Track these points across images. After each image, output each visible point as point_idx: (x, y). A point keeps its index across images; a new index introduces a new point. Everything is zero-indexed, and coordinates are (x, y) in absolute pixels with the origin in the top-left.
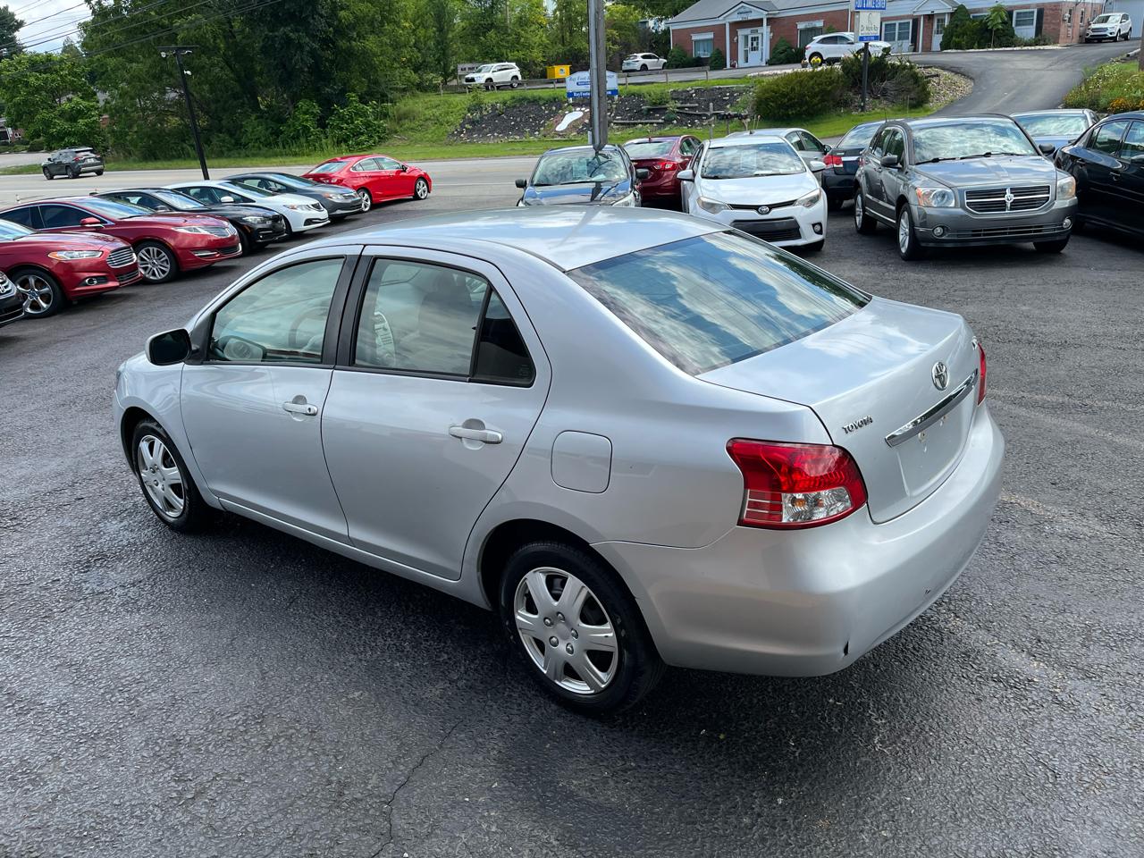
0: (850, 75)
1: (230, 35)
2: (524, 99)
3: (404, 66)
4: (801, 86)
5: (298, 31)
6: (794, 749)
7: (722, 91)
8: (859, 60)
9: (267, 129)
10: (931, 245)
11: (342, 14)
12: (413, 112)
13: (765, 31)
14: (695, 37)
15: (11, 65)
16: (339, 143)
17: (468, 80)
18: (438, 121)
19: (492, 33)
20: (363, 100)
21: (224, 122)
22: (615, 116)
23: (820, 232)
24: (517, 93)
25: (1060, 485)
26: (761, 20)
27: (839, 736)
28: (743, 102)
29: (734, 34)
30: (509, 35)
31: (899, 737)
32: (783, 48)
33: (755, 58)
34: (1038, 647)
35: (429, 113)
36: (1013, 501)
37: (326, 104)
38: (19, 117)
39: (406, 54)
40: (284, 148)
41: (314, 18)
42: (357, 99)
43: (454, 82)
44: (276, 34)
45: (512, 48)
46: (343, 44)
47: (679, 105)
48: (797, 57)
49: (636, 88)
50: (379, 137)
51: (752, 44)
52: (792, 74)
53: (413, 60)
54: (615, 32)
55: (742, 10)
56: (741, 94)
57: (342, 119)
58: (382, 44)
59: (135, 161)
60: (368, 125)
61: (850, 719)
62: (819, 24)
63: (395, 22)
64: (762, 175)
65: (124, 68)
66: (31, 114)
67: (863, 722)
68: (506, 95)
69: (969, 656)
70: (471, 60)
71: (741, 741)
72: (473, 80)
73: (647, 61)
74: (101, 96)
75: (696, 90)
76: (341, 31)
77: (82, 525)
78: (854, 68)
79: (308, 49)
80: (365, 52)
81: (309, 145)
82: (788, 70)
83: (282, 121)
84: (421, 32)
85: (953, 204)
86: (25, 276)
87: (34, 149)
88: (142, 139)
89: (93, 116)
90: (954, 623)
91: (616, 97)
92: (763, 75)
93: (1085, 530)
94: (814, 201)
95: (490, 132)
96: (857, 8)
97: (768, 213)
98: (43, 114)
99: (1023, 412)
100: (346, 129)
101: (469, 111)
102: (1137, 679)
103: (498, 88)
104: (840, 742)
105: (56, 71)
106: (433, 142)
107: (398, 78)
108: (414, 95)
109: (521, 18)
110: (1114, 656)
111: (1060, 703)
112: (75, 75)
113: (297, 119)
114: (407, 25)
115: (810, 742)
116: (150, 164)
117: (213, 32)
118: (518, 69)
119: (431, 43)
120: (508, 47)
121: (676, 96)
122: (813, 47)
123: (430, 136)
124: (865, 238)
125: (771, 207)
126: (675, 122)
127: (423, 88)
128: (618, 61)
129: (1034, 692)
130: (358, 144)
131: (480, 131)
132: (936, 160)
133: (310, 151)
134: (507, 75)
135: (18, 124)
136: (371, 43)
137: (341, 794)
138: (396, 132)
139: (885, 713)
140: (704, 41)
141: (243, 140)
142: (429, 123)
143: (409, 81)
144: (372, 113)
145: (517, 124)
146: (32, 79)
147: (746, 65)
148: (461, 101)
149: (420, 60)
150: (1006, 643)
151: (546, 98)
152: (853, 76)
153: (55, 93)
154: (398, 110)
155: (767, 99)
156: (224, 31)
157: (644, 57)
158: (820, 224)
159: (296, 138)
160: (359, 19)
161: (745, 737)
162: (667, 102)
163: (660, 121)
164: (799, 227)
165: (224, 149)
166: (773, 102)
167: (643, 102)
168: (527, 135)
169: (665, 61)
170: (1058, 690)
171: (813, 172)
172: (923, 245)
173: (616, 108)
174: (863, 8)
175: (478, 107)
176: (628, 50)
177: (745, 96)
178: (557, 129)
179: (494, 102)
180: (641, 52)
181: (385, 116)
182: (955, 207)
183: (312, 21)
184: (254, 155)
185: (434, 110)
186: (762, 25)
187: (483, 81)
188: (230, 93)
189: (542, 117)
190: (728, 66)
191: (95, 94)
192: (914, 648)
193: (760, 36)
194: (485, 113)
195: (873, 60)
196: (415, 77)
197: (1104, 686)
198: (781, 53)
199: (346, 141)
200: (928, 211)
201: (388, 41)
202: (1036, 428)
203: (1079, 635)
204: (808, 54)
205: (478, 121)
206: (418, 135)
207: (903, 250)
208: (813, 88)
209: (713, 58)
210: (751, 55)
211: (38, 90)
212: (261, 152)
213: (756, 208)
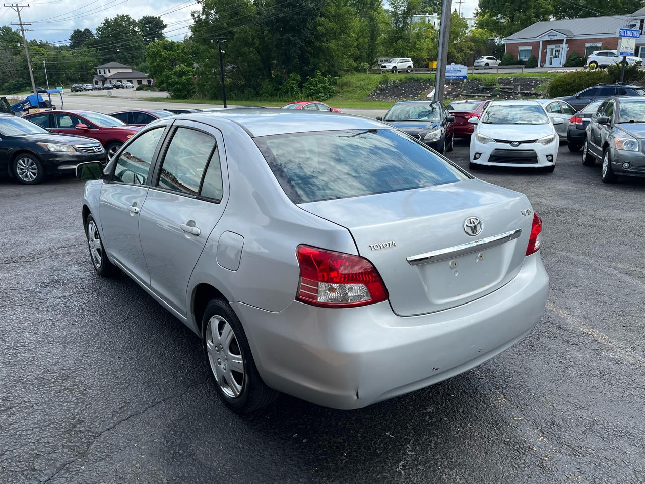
0: (613, 75)
1: (261, 38)
2: (412, 78)
3: (349, 57)
4: (580, 79)
5: (294, 36)
6: (345, 458)
7: (530, 80)
8: (619, 67)
9: (273, 87)
10: (621, 174)
11: (319, 28)
12: (350, 82)
13: (564, 47)
14: (520, 48)
15: (154, 46)
16: (308, 96)
17: (383, 67)
18: (362, 88)
19: (400, 41)
20: (324, 75)
21: (252, 83)
22: (463, 90)
23: (552, 161)
24: (408, 75)
25: (628, 328)
26: (562, 41)
27: (378, 456)
28: (542, 87)
29: (545, 47)
30: (410, 43)
31: (416, 465)
32: (575, 57)
33: (556, 62)
34: (550, 428)
35: (358, 83)
36: (589, 333)
37: (304, 76)
38: (155, 73)
39: (351, 51)
40: (280, 97)
41: (304, 30)
42: (321, 73)
43: (376, 68)
44: (284, 37)
45: (410, 51)
46: (317, 44)
47: (502, 87)
48: (581, 63)
49: (477, 76)
50: (330, 95)
51: (555, 54)
52: (575, 72)
53: (355, 55)
54: (472, 44)
55: (550, 34)
56: (542, 82)
57: (311, 84)
58: (338, 45)
59: (207, 100)
60: (325, 88)
61: (393, 448)
62: (599, 45)
63: (347, 33)
64: (520, 124)
65: (208, 51)
66: (161, 72)
67: (399, 451)
68: (403, 76)
69: (497, 424)
70: (386, 56)
71: (315, 446)
72: (385, 67)
73: (489, 61)
74: (195, 65)
75: (514, 78)
76: (318, 38)
77: (61, 266)
78: (616, 71)
79: (299, 46)
80: (328, 48)
81: (293, 97)
82: (574, 70)
83: (281, 84)
84: (361, 40)
85: (637, 150)
86: (114, 146)
87: (162, 90)
88: (212, 88)
89: (190, 75)
90: (501, 400)
91: (465, 80)
92: (558, 72)
93: (631, 359)
94: (550, 141)
95: (390, 96)
96: (620, 36)
97: (517, 146)
98: (166, 72)
99: (629, 279)
100: (313, 89)
101: (380, 84)
102: (610, 463)
103: (399, 72)
104: (377, 460)
105: (176, 51)
106: (358, 99)
107: (345, 64)
108: (352, 73)
109: (418, 34)
110: (602, 444)
111: (543, 468)
112: (185, 53)
113: (288, 82)
114: (354, 35)
115: (357, 456)
116: (213, 102)
117: (252, 35)
118: (412, 62)
119: (366, 46)
120: (409, 50)
121: (501, 81)
122: (592, 57)
123: (357, 96)
124: (586, 168)
125: (520, 142)
126: (498, 96)
127: (357, 70)
128: (472, 60)
129: (529, 457)
130: (318, 98)
131: (384, 95)
132: (632, 122)
133: (293, 100)
134: (406, 64)
135: (154, 76)
136: (332, 45)
137: (75, 426)
138: (339, 93)
139: (418, 448)
140: (525, 51)
141: (260, 93)
142: (358, 89)
143: (351, 66)
144: (328, 81)
145: (406, 92)
146: (163, 54)
147: (551, 66)
148: (377, 77)
149: (359, 55)
150: (528, 421)
151: (425, 79)
152: (614, 76)
153: (173, 62)
154: (342, 81)
155: (557, 85)
156: (258, 35)
157: (488, 59)
158: (552, 156)
159: (286, 93)
160: (328, 32)
161: (319, 444)
162: (495, 85)
163: (489, 95)
164: (537, 156)
165: (250, 96)
166: (561, 88)
167: (481, 84)
168: (410, 98)
169: (500, 61)
170: (546, 459)
171: (554, 124)
172: (616, 173)
173: (464, 86)
174: (624, 36)
175: (386, 81)
176: (479, 54)
177: (544, 84)
178: (428, 96)
179: (395, 79)
180: (487, 56)
181: (335, 83)
182: (638, 151)
183: (303, 31)
184: (264, 100)
185: (361, 82)
186: (563, 43)
187: (391, 67)
188: (257, 67)
189: (421, 89)
190: (539, 66)
191: (193, 64)
192: (463, 412)
193: (561, 50)
194: (389, 85)
195: (628, 67)
196: (354, 64)
197: (582, 463)
198: (573, 60)
199: (312, 96)
200: (621, 152)
201: (342, 44)
202: (633, 290)
203: (584, 426)
204: (588, 61)
205: (384, 89)
206: (350, 95)
207: (604, 176)
208: (588, 81)
209: (530, 61)
210: (554, 60)
211: (165, 59)
212: (268, 99)
213: (510, 142)
